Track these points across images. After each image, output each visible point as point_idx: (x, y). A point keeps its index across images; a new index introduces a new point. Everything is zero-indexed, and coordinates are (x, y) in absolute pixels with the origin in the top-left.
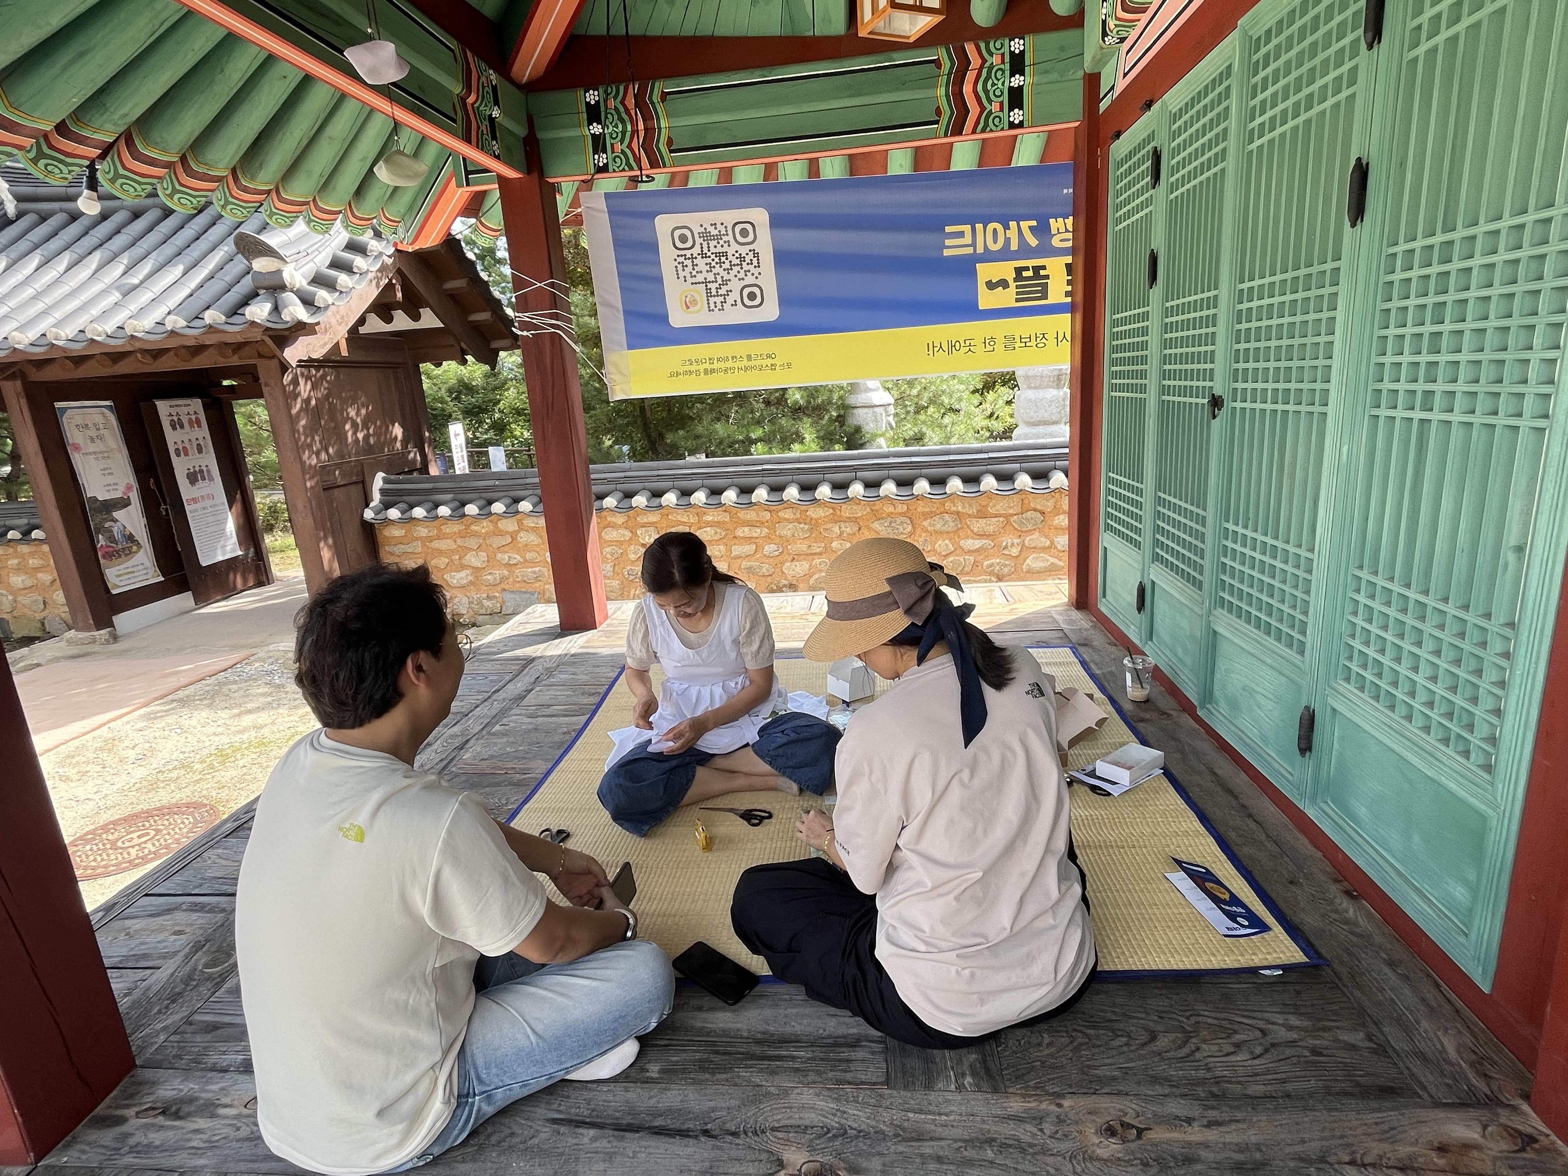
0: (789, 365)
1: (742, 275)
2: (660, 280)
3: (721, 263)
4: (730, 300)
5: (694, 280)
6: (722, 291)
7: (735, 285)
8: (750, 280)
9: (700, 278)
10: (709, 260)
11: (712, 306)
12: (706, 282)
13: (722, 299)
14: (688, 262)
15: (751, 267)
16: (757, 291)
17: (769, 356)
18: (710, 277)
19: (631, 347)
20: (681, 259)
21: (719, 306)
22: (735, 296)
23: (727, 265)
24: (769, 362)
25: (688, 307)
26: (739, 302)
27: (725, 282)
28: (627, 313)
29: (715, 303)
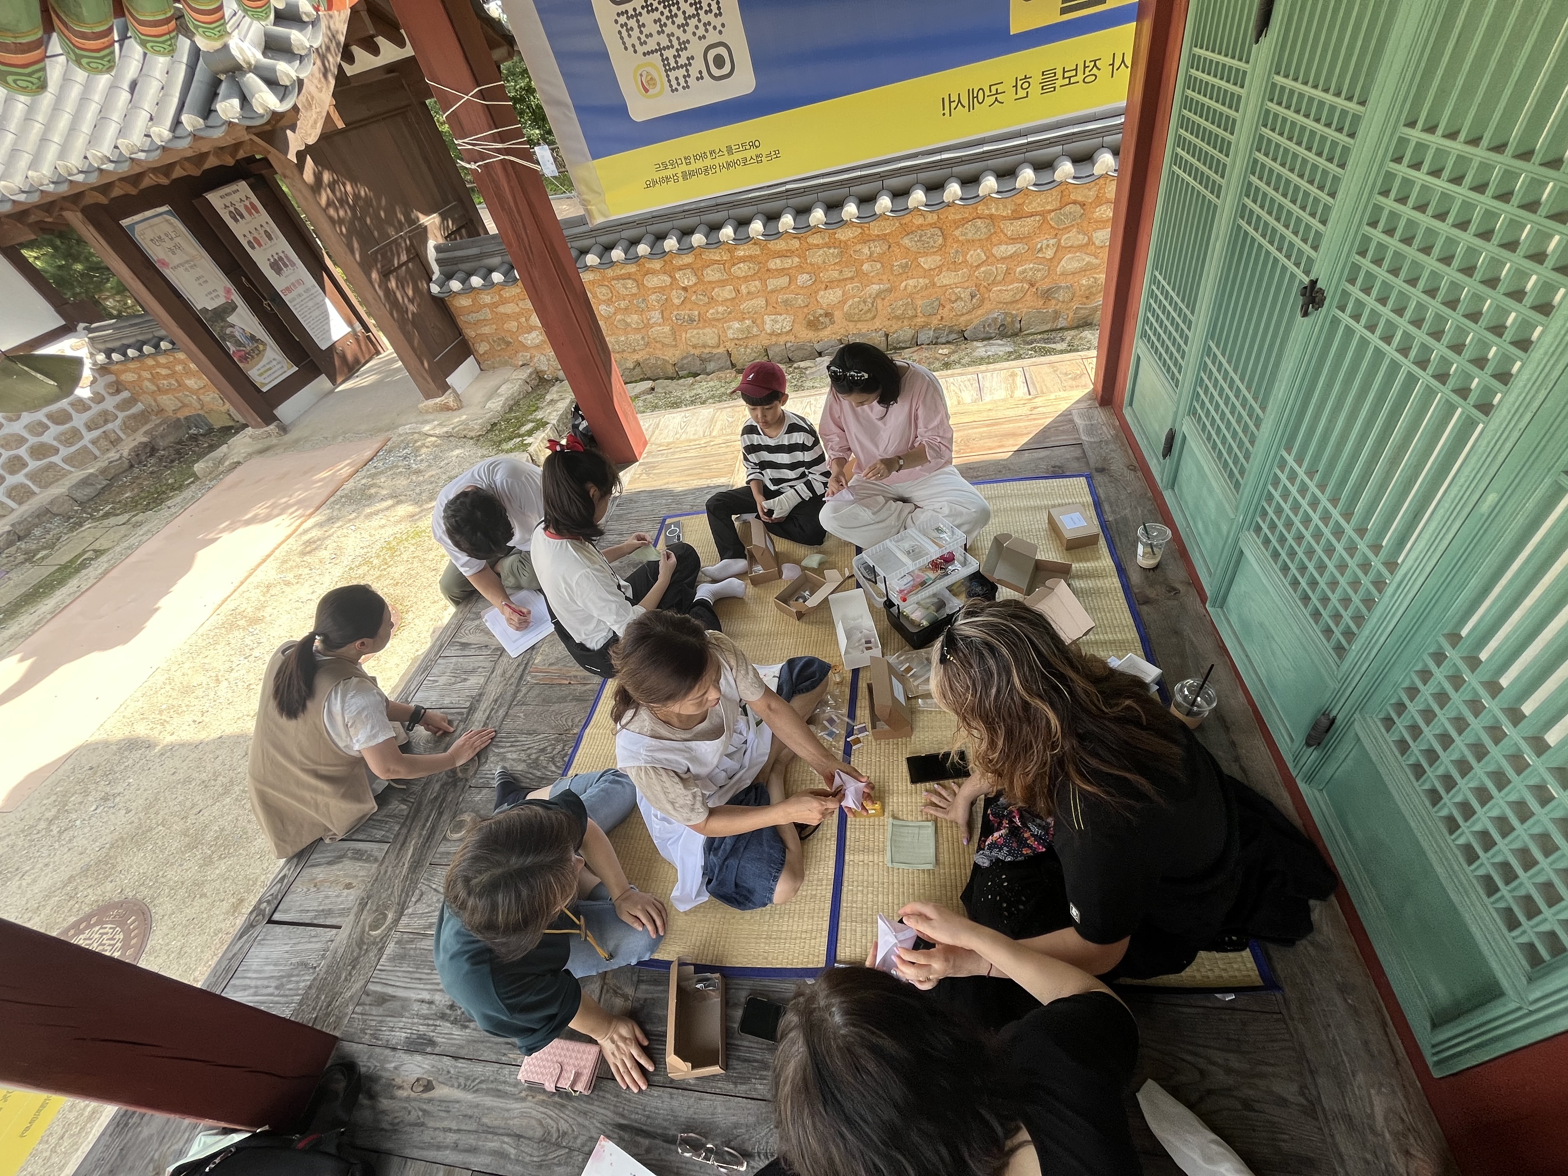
0: (777, 153)
1: (701, 32)
2: (604, 56)
3: (672, 17)
4: (694, 71)
5: (646, 48)
6: (682, 61)
7: (696, 48)
8: (713, 37)
9: (652, 45)
10: (656, 15)
11: (674, 83)
12: (660, 50)
13: (683, 71)
14: (632, 23)
15: (710, 17)
16: (722, 51)
17: (753, 145)
18: (665, 42)
19: (595, 156)
20: (623, 19)
21: (682, 81)
22: (698, 65)
23: (680, 20)
24: (753, 152)
25: (646, 91)
26: (705, 74)
27: (684, 45)
28: (580, 110)
29: (677, 79)
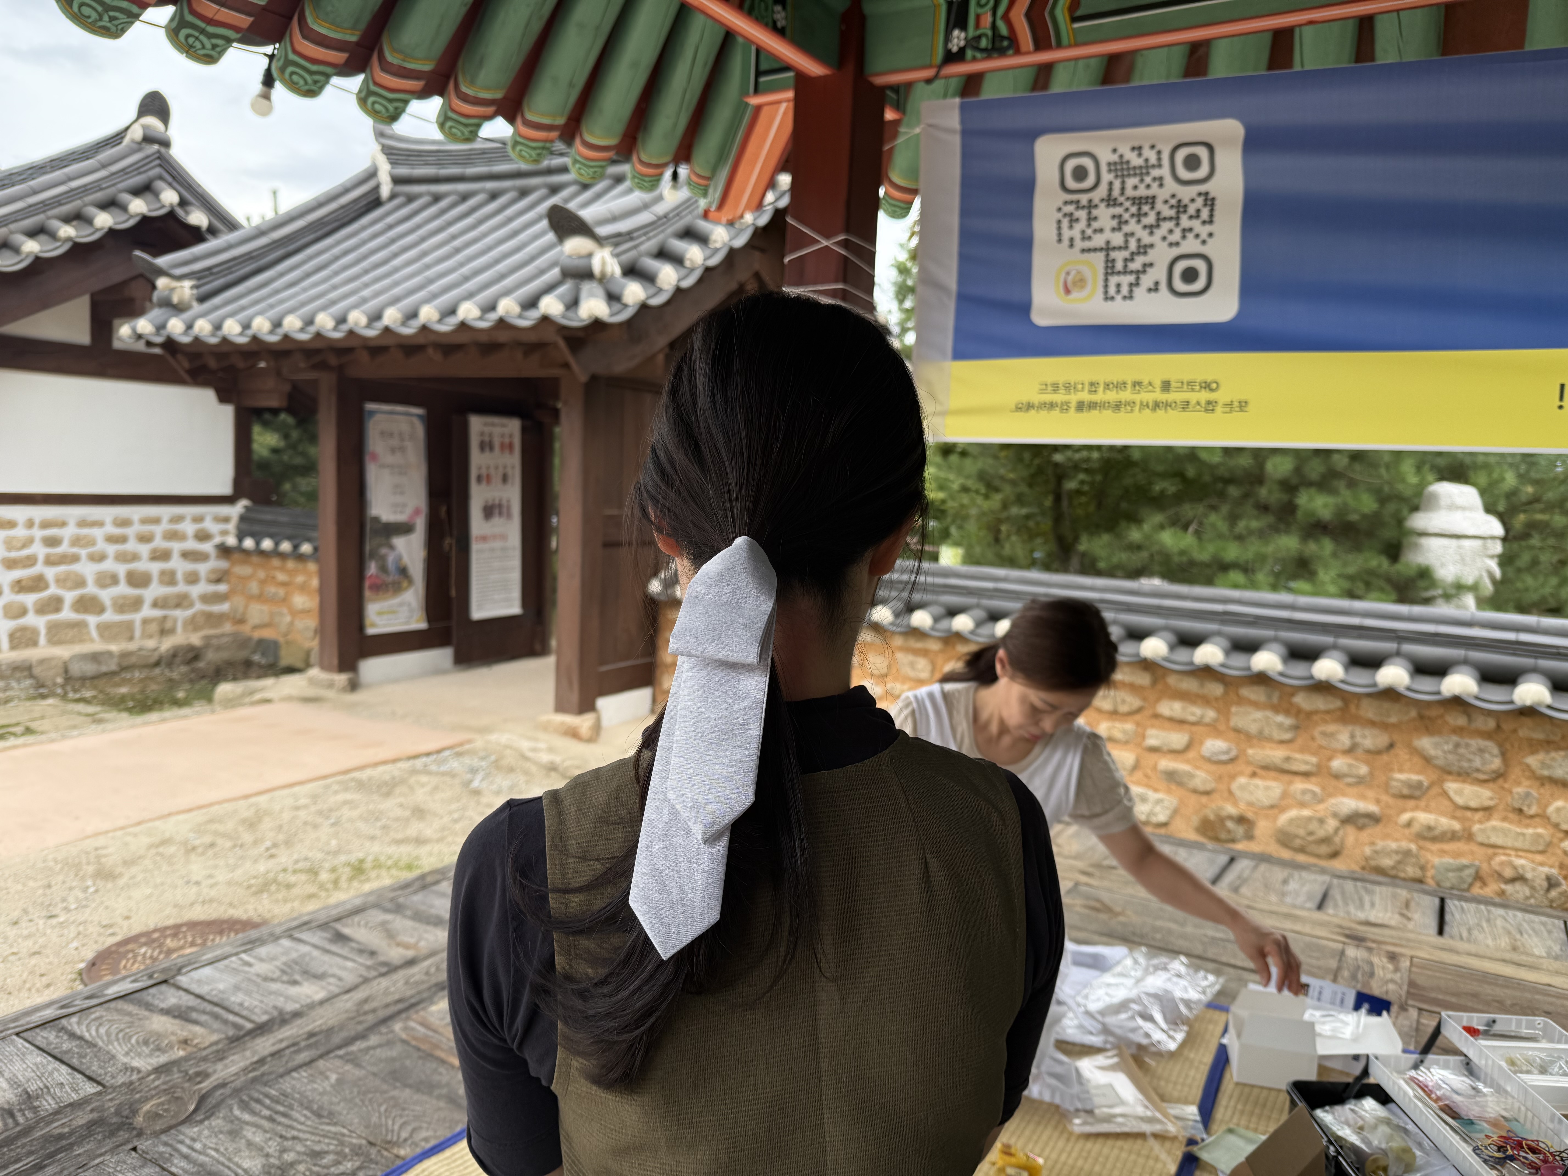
0: (1243, 405)
1: (1176, 236)
2: (1026, 244)
3: (1139, 216)
4: (1147, 281)
5: (1087, 244)
6: (1136, 265)
7: (1161, 255)
8: (1190, 245)
9: (1099, 241)
10: (1118, 210)
11: (1112, 290)
12: (1108, 248)
13: (1131, 278)
14: (1082, 214)
15: (1196, 224)
16: (1200, 265)
17: (1207, 386)
18: (1117, 239)
19: (959, 355)
20: (1070, 208)
21: (1125, 290)
22: (1158, 273)
23: (1151, 219)
24: (1204, 396)
25: (1067, 291)
26: (1163, 286)
27: (1143, 249)
28: (963, 298)
29: (1118, 286)
